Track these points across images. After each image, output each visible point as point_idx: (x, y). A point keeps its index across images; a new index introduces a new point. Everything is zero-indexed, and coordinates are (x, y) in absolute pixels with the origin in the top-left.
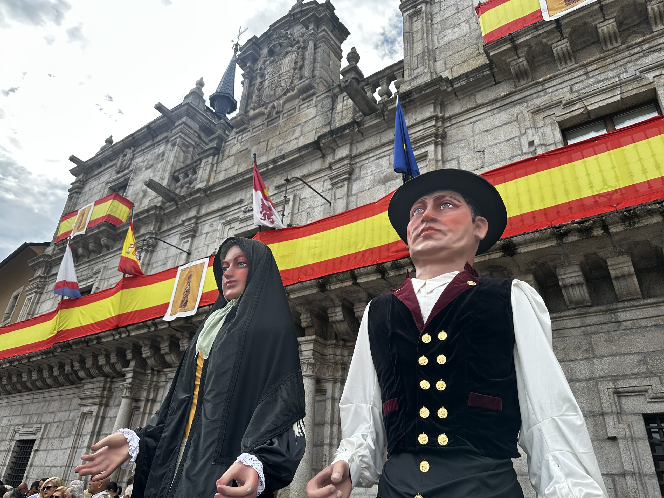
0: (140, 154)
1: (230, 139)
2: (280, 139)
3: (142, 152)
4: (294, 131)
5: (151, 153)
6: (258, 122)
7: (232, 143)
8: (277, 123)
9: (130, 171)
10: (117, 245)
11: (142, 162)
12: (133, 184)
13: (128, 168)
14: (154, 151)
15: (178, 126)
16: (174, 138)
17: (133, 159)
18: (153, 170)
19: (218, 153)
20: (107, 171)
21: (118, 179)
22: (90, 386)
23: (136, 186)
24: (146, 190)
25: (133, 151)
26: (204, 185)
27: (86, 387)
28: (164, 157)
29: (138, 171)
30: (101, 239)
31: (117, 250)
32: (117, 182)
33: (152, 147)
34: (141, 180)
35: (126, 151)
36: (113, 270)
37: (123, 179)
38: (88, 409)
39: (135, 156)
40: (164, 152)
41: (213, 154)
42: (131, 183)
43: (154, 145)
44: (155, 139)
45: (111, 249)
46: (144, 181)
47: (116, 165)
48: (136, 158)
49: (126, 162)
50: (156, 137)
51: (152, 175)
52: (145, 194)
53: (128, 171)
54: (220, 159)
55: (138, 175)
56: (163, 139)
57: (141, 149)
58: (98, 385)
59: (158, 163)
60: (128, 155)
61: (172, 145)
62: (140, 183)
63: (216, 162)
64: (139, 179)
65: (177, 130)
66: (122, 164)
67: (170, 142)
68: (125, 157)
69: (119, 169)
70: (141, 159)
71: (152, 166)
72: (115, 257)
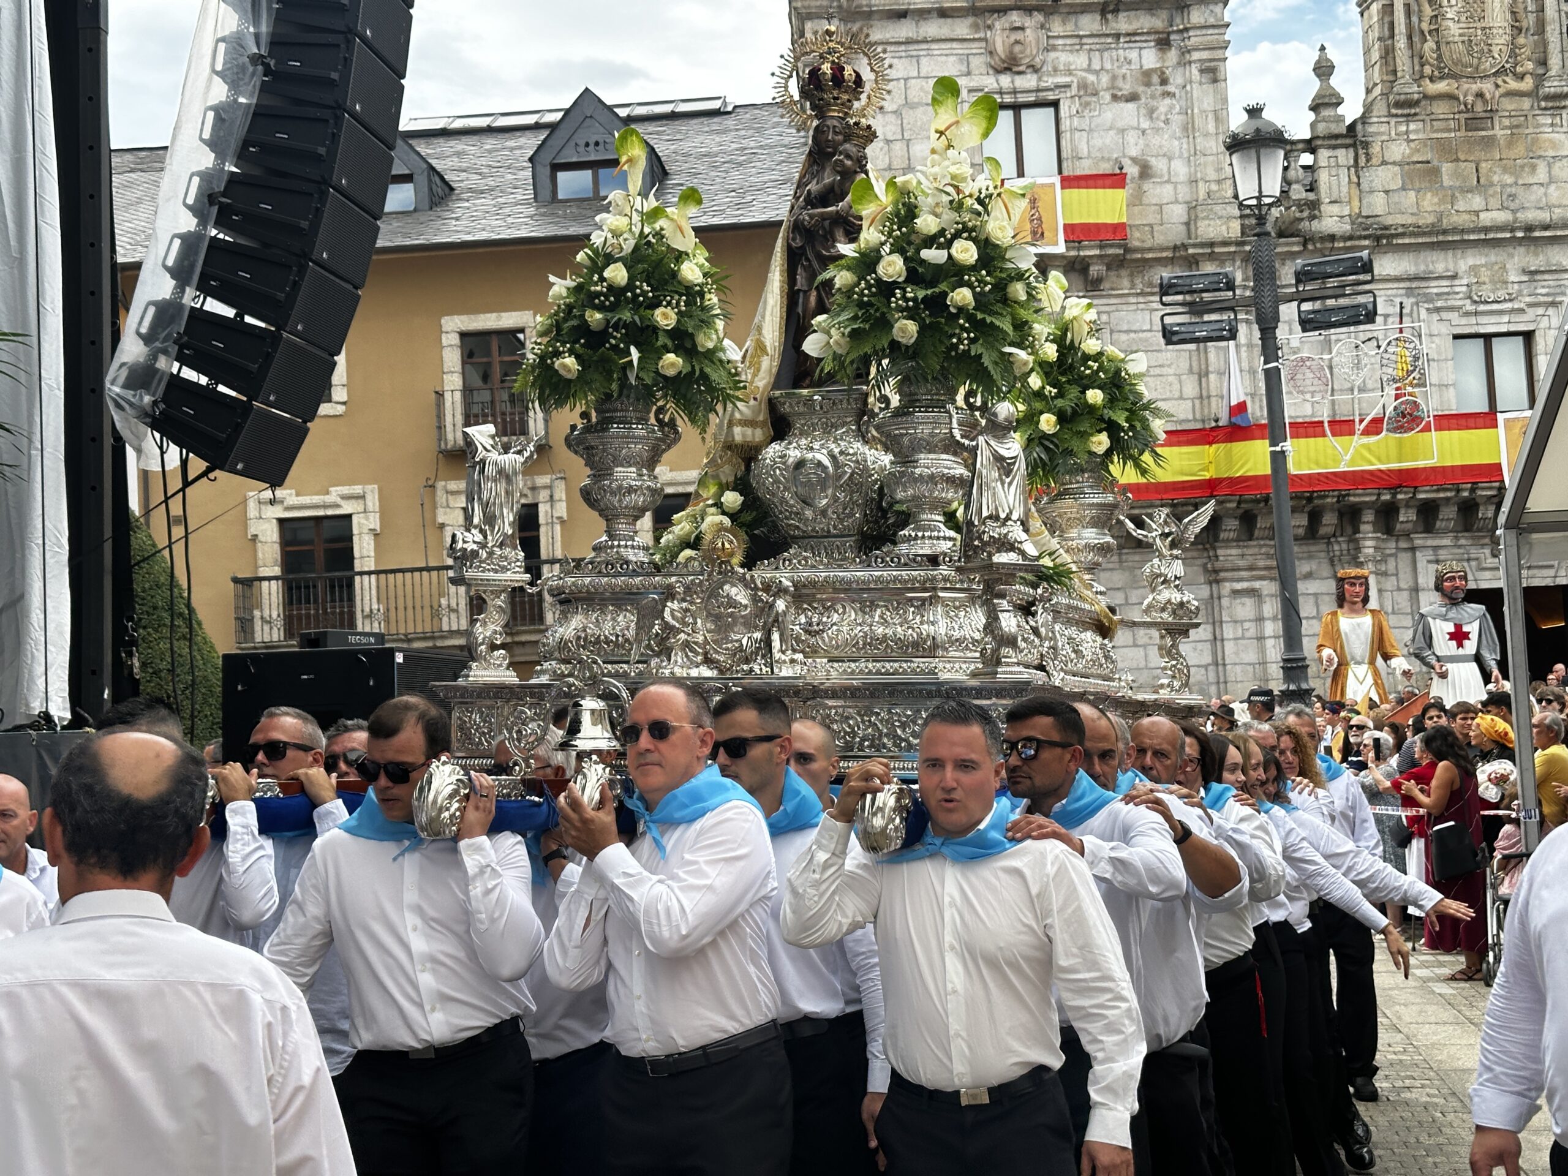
0: (1069, 41)
1: (1375, 120)
2: (1505, 170)
3: (1077, 41)
4: (1534, 167)
5: (1114, 53)
6: (1441, 109)
7: (1383, 134)
8: (1490, 133)
9: (1057, 87)
10: (1114, 279)
11: (1089, 70)
12: (1084, 127)
13: (1035, 70)
14: (1121, 52)
15: (1213, 26)
16: (1205, 55)
17: (1048, 49)
18: (1143, 111)
19: (1354, 145)
20: (943, 46)
21: (1015, 92)
22: (1234, 552)
23: (1096, 134)
24: (1146, 161)
25: (1042, 27)
26: (1346, 212)
27: (1220, 552)
28: (1170, 88)
29: (1086, 94)
30: (1088, 265)
31: (1128, 295)
32: (1008, 99)
33: (1109, 40)
34: (1109, 125)
35: (1015, 18)
36: (1132, 335)
37: (1031, 98)
38: (1245, 585)
39: (1051, 42)
40: (1163, 73)
41: (1347, 147)
42: (1076, 120)
43: (1117, 36)
44: (1109, 16)
45: (1105, 285)
46: (1122, 131)
47: (983, 44)
48: (1054, 48)
49: (1028, 52)
50: (1112, 12)
51: (1145, 124)
52: (1145, 171)
53: (1049, 81)
54: (1362, 161)
55: (1088, 104)
56: (1148, 33)
57: (1069, 28)
58: (1256, 550)
59: (1153, 97)
60: (1028, 31)
61: (1202, 71)
62: (1112, 133)
63: (1352, 162)
64: (1099, 120)
65: (1211, 37)
66: (1011, 52)
67: (1195, 62)
68: (1018, 36)
69: (1004, 61)
70: (1080, 60)
71: (1133, 98)
72: (1124, 307)
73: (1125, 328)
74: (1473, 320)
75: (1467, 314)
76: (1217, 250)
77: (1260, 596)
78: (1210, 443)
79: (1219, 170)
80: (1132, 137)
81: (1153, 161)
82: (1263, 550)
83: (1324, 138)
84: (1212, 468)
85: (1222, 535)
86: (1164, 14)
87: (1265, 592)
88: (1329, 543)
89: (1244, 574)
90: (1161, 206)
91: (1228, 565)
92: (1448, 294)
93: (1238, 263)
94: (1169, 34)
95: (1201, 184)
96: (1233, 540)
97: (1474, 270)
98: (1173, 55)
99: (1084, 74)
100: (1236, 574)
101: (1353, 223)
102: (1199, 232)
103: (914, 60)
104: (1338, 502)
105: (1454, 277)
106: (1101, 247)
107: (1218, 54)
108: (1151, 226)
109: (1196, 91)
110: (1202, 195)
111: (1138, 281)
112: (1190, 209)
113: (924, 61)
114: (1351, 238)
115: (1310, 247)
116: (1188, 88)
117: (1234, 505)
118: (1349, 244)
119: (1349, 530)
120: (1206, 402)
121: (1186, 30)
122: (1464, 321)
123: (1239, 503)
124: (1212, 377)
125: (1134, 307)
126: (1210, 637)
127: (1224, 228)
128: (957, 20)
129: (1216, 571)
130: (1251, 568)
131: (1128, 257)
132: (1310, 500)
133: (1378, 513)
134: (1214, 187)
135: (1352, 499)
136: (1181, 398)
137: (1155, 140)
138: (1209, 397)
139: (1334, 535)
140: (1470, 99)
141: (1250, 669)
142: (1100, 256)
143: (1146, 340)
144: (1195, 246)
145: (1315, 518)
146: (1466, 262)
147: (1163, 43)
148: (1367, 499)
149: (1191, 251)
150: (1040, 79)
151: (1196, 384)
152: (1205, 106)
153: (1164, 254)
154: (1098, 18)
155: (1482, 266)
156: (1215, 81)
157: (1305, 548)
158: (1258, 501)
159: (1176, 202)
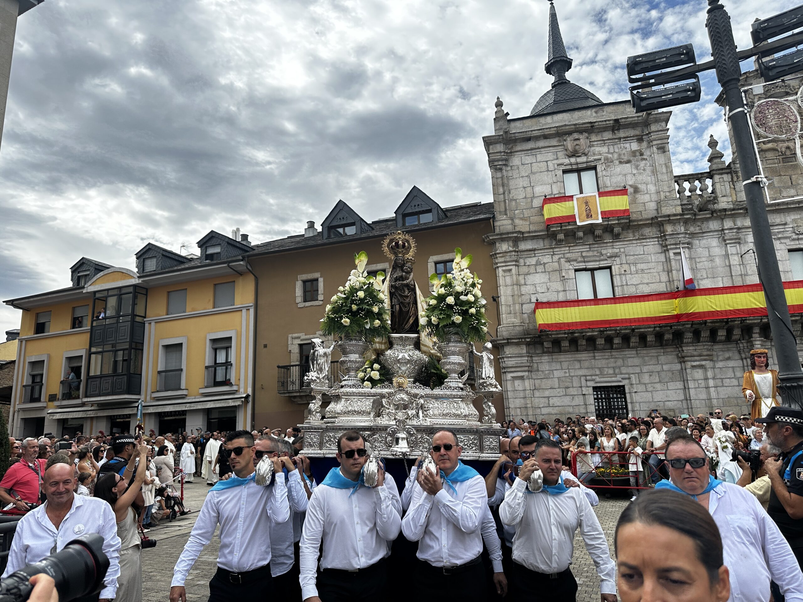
0: (599, 143)
3: (602, 142)
5: (619, 146)
6: (770, 155)
8: (796, 163)
9: (595, 160)
10: (626, 234)
11: (608, 153)
12: (608, 175)
13: (586, 155)
14: (622, 145)
15: (661, 131)
16: (659, 142)
17: (590, 146)
18: (633, 167)
19: (730, 173)
20: (546, 149)
21: (577, 164)
22: (691, 348)
23: (613, 177)
24: (636, 186)
25: (587, 138)
26: (730, 199)
27: (684, 348)
28: (645, 157)
29: (608, 162)
30: (613, 228)
31: (633, 240)
32: (574, 167)
33: (617, 141)
34: (618, 173)
35: (576, 136)
36: (636, 257)
37: (585, 165)
38: (698, 363)
39: (591, 143)
40: (641, 151)
41: (727, 173)
42: (604, 173)
43: (620, 139)
44: (616, 132)
45: (621, 237)
46: (625, 175)
47: (563, 147)
48: (593, 146)
49: (582, 148)
50: (617, 130)
51: (635, 171)
52: (636, 190)
53: (591, 158)
54: (735, 179)
55: (609, 166)
56: (633, 136)
57: (599, 138)
58: (702, 347)
59: (637, 161)
60: (581, 140)
61: (658, 149)
62: (621, 176)
63: (730, 180)
64: (614, 172)
65: (661, 134)
66: (575, 149)
67: (655, 145)
68: (577, 142)
69: (572, 152)
70: (604, 149)
71: (628, 162)
72: (631, 245)
73: (632, 254)
74: (797, 242)
75: (794, 240)
76: (671, 218)
77: (705, 368)
78: (676, 298)
79: (670, 187)
80: (629, 177)
81: (639, 186)
82: (705, 347)
83: (716, 170)
84: (677, 309)
85: (685, 341)
86: (640, 129)
87: (708, 366)
88: (737, 344)
89: (696, 358)
90: (644, 203)
91: (689, 354)
92: (783, 232)
93: (682, 224)
94: (642, 136)
95: (662, 193)
96: (690, 343)
97: (794, 221)
98: (645, 144)
99: (606, 155)
100: (693, 358)
101: (734, 205)
102: (663, 212)
103: (534, 156)
104: (741, 323)
105: (785, 224)
106: (618, 220)
107: (665, 141)
108: (641, 212)
109: (656, 156)
110: (662, 197)
111: (636, 234)
112: (657, 203)
113: (538, 156)
114: (734, 210)
115: (715, 215)
116: (653, 156)
117: (690, 326)
118: (733, 212)
119: (747, 337)
120: (672, 283)
121: (650, 133)
122: (792, 243)
123: (692, 325)
124: (674, 272)
125: (636, 245)
126: (683, 387)
127: (674, 209)
128: (551, 139)
129: (683, 357)
130: (700, 356)
131: (631, 224)
132: (727, 322)
133: (761, 329)
134: (668, 194)
135: (748, 321)
136: (660, 282)
137: (640, 178)
138: (673, 281)
139: (739, 340)
140: (783, 149)
141: (703, 402)
142: (618, 224)
143: (642, 258)
144: (661, 217)
145: (730, 332)
146: (790, 218)
147: (640, 140)
148: (756, 321)
149: (659, 219)
150: (588, 158)
151: (667, 276)
152: (661, 162)
153: (648, 222)
154: (611, 132)
155: (798, 219)
156: (664, 152)
157: (725, 346)
158: (701, 324)
159: (651, 201)
